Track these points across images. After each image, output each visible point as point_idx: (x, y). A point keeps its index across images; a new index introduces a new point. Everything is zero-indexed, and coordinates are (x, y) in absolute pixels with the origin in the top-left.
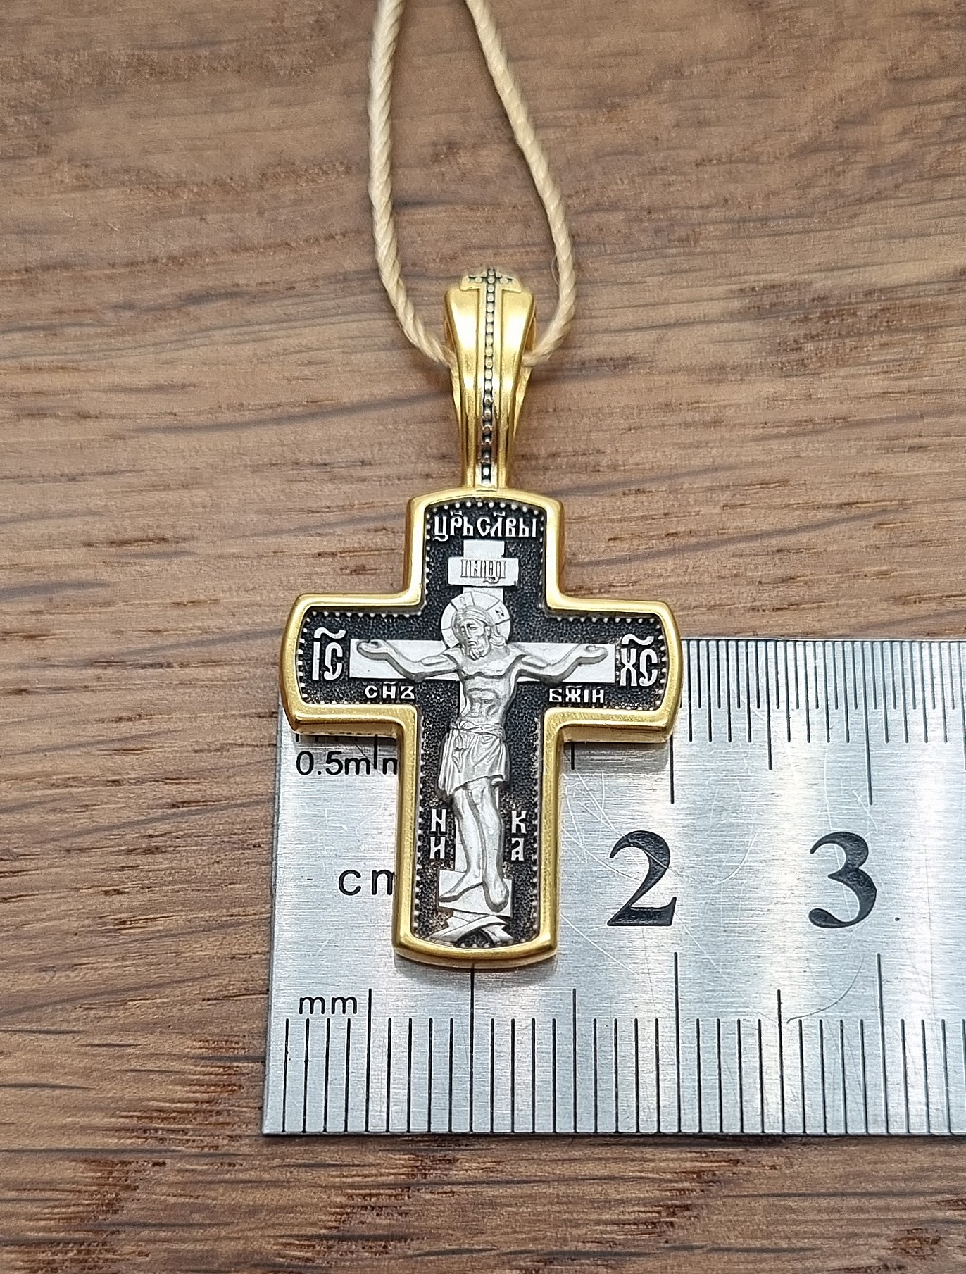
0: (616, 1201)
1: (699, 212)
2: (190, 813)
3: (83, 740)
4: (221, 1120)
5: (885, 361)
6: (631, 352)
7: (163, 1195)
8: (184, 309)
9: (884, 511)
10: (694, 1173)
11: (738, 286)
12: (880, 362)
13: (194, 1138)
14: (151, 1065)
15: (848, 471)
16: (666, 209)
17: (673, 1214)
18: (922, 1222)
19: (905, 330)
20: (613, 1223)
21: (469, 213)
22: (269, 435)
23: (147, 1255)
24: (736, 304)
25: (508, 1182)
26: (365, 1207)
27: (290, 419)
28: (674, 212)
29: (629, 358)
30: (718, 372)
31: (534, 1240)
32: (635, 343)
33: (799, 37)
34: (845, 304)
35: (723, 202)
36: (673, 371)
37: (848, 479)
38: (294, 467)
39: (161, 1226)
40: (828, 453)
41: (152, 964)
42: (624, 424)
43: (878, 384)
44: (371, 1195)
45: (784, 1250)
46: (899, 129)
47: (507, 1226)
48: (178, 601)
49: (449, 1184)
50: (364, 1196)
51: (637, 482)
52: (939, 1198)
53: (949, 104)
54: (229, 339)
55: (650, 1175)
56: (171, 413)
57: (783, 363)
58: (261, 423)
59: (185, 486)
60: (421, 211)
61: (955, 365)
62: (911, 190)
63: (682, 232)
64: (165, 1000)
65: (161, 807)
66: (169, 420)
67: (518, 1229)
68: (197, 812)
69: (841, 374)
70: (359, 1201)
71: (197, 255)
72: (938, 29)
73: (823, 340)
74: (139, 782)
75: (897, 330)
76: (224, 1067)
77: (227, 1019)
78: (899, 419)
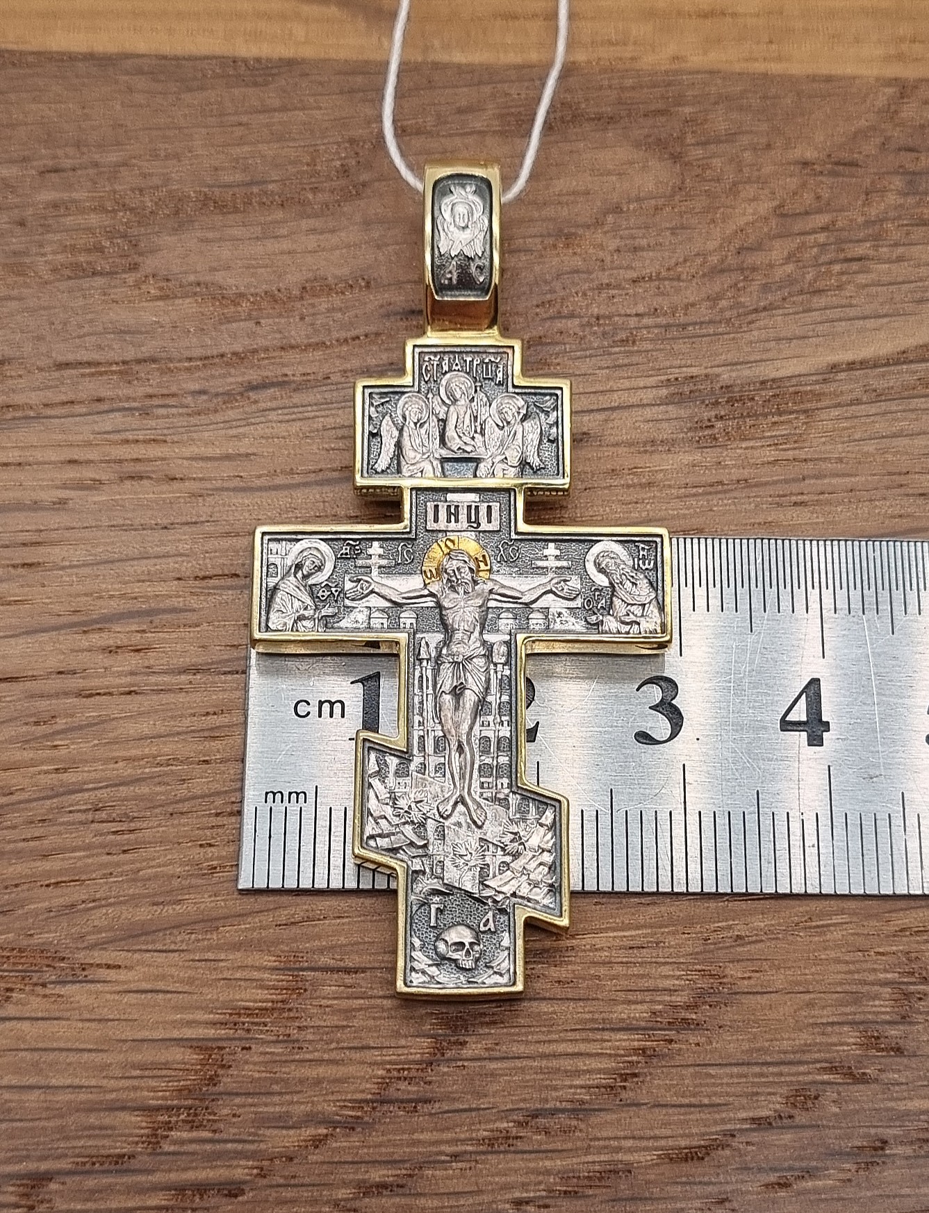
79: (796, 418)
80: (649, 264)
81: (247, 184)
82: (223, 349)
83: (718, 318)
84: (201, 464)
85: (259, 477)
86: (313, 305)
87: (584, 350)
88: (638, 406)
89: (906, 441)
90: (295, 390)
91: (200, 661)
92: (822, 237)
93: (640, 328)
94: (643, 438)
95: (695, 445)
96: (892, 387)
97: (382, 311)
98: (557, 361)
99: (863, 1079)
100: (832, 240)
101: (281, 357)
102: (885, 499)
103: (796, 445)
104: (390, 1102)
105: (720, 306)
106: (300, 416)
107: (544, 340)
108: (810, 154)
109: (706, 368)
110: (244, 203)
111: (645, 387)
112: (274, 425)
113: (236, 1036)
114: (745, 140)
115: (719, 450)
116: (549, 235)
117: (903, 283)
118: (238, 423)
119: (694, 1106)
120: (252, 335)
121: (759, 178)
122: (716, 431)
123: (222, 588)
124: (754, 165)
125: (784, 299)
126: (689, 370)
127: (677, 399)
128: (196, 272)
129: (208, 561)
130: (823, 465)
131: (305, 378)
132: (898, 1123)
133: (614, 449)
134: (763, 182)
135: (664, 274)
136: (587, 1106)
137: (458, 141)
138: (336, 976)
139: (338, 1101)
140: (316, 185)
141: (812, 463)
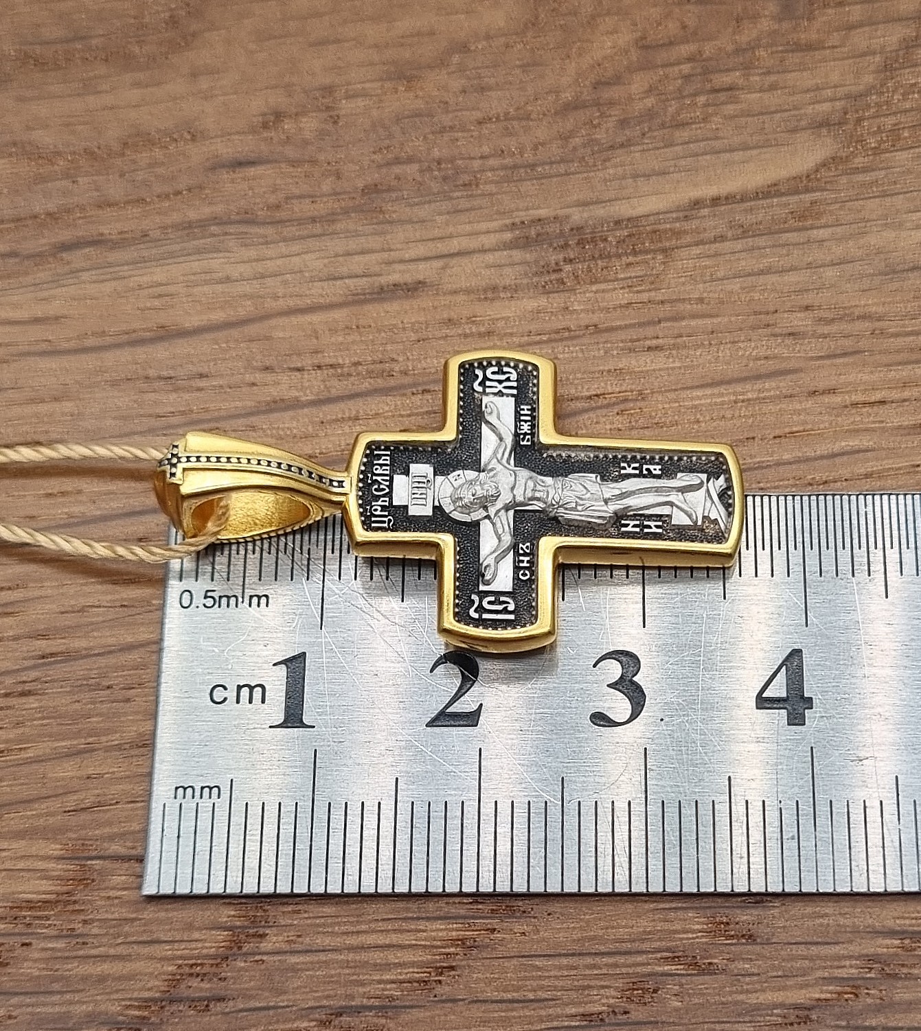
0: (395, 964)
1: (480, 161)
2: (56, 662)
4: (77, 907)
5: (630, 278)
6: (421, 278)
7: (30, 969)
8: (58, 256)
9: (626, 400)
10: (459, 940)
11: (510, 221)
12: (626, 278)
13: (55, 922)
14: (21, 865)
15: (597, 369)
16: (452, 160)
17: (441, 974)
18: (644, 976)
19: (647, 252)
20: (393, 982)
21: (292, 169)
22: (125, 355)
23: (16, 1018)
24: (508, 236)
25: (307, 951)
26: (191, 975)
27: (142, 342)
28: (460, 162)
29: (420, 282)
30: (492, 292)
31: (328, 997)
32: (424, 271)
33: (566, 15)
34: (598, 232)
35: (500, 152)
36: (455, 292)
37: (597, 375)
38: (146, 380)
39: (26, 993)
40: (580, 355)
41: (23, 784)
42: (413, 337)
43: (623, 297)
44: (197, 965)
45: (532, 1001)
46: (646, 86)
47: (306, 987)
48: (50, 491)
49: (259, 954)
50: (192, 966)
51: (425, 383)
52: (659, 955)
53: (689, 65)
54: (94, 278)
55: (423, 943)
56: (46, 341)
57: (545, 282)
58: (118, 346)
59: (56, 399)
60: (253, 169)
61: (688, 278)
62: (654, 137)
63: (466, 178)
64: (34, 813)
65: (33, 658)
66: (44, 346)
67: (314, 989)
68: (61, 662)
69: (593, 289)
70: (187, 970)
71: (68, 211)
73: (578, 262)
74: (16, 638)
75: (641, 252)
76: (81, 865)
77: (83, 827)
78: (641, 325)
79: (653, 258)
80: (496, 103)
81: (68, 41)
82: (38, 209)
83: (570, 157)
84: (9, 328)
85: (69, 340)
86: (134, 162)
87: (423, 196)
88: (480, 251)
89: (774, 278)
90: (111, 249)
92: (686, 68)
93: (485, 171)
94: (484, 284)
95: (541, 290)
96: (761, 223)
97: (207, 164)
98: (393, 209)
99: (710, 970)
100: (699, 70)
101: (98, 216)
102: (750, 340)
103: (653, 286)
104: (180, 1000)
105: (574, 144)
106: (115, 276)
107: (379, 187)
109: (555, 209)
110: (66, 60)
111: (488, 232)
112: (87, 286)
113: (17, 931)
115: (567, 295)
116: (390, 79)
117: (776, 112)
118: (50, 286)
119: (518, 1001)
120: (67, 194)
121: (620, 9)
122: (565, 275)
125: (644, 134)
126: (537, 212)
127: (524, 243)
128: (11, 132)
130: (681, 307)
131: (122, 236)
132: (747, 1019)
133: (452, 298)
134: (623, 13)
135: (512, 113)
136: (397, 1003)
138: (126, 865)
139: (123, 1000)
140: (142, 38)
141: (669, 305)
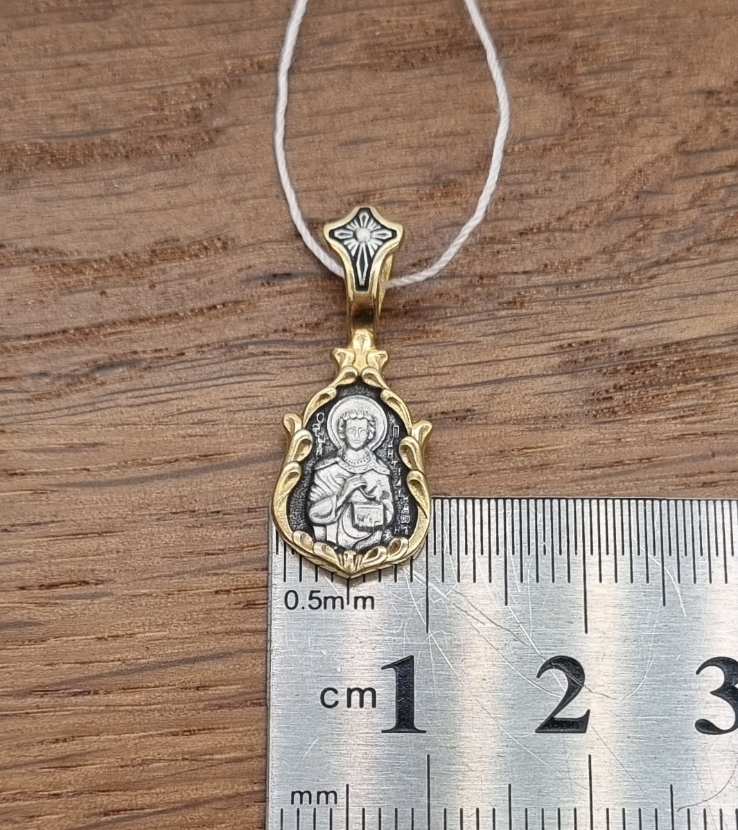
1: (524, 277)
2: (119, 820)
3: (27, 759)
5: (682, 407)
6: (469, 406)
8: (91, 376)
11: (559, 343)
12: (677, 408)
16: (494, 276)
19: (698, 380)
22: (169, 489)
24: (556, 360)
27: (185, 473)
28: (502, 277)
29: (468, 410)
30: (543, 421)
32: (471, 398)
33: (604, 115)
34: (647, 356)
35: (542, 266)
36: (504, 422)
38: (192, 515)
42: (465, 469)
43: (676, 428)
46: (689, 197)
48: (100, 636)
53: (730, 174)
54: (131, 401)
56: (85, 469)
57: (597, 411)
58: (160, 477)
59: (100, 534)
60: (289, 282)
62: (700, 253)
63: (509, 296)
65: (96, 815)
66: (82, 477)
68: (125, 819)
69: (646, 420)
71: (100, 326)
72: (721, 105)
73: (629, 389)
74: (75, 794)
75: (691, 379)
78: (695, 459)
79: (704, 386)
80: (537, 213)
81: (89, 134)
82: (65, 325)
83: (615, 274)
84: (43, 456)
85: (109, 468)
86: (164, 271)
87: (467, 315)
88: (527, 377)
90: (146, 369)
91: (47, 681)
92: (729, 177)
93: (528, 287)
94: (534, 414)
95: (593, 420)
97: (243, 275)
98: (436, 328)
101: (130, 332)
103: (704, 417)
105: (617, 259)
106: (152, 399)
107: (421, 304)
108: (715, 82)
109: (603, 331)
110: (85, 155)
111: (535, 356)
112: (123, 410)
114: (642, 67)
115: (618, 425)
116: (425, 183)
118: (84, 409)
120: (97, 308)
121: (659, 110)
122: (615, 403)
123: (70, 597)
124: (652, 95)
125: (689, 249)
126: (584, 334)
127: (571, 368)
128: (32, 236)
129: (53, 568)
130: (734, 439)
131: (157, 355)
133: (502, 427)
134: (662, 115)
135: (554, 224)
137: (321, 78)
140: (164, 133)
141: (723, 437)
